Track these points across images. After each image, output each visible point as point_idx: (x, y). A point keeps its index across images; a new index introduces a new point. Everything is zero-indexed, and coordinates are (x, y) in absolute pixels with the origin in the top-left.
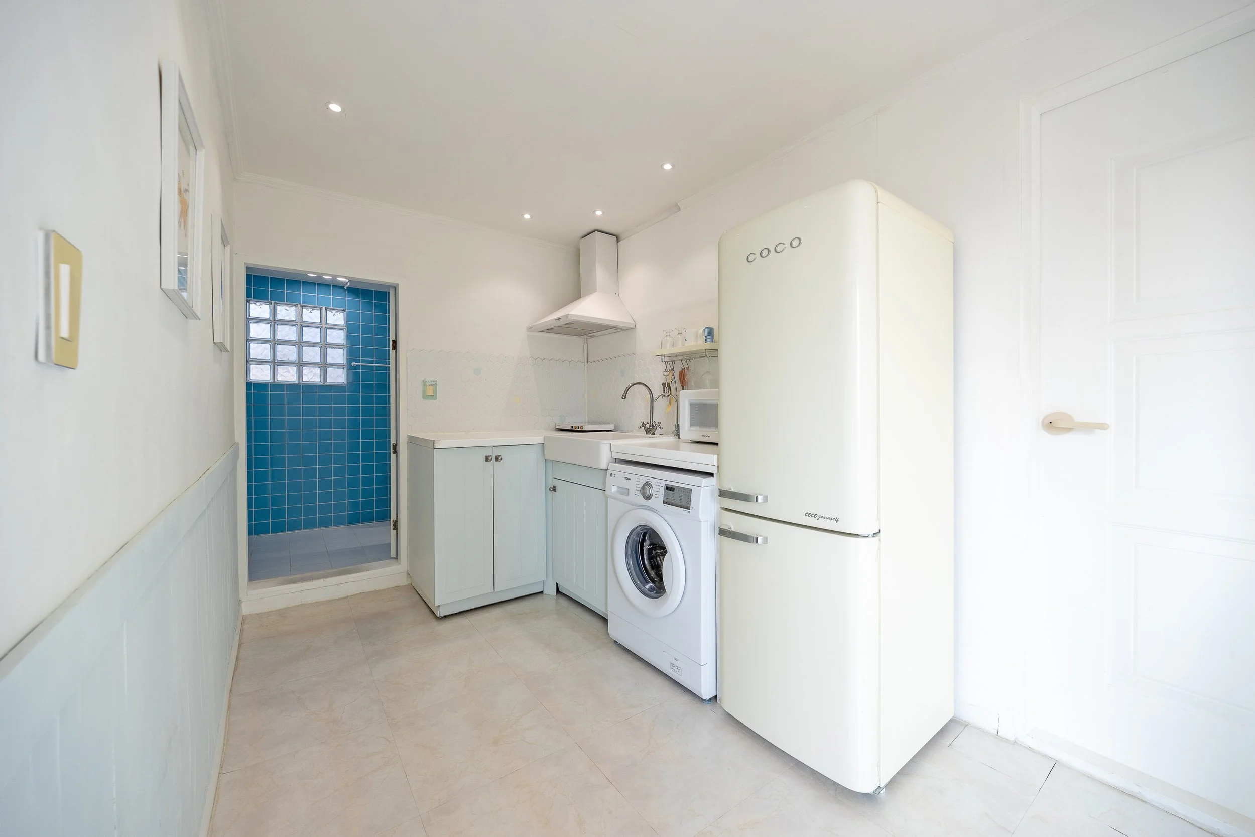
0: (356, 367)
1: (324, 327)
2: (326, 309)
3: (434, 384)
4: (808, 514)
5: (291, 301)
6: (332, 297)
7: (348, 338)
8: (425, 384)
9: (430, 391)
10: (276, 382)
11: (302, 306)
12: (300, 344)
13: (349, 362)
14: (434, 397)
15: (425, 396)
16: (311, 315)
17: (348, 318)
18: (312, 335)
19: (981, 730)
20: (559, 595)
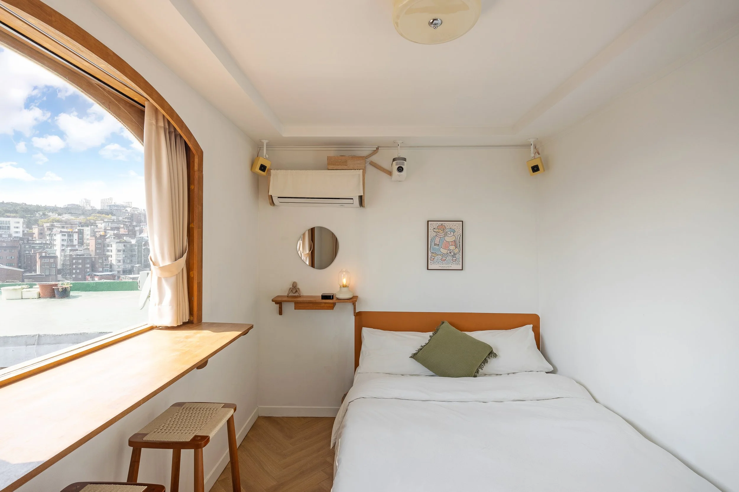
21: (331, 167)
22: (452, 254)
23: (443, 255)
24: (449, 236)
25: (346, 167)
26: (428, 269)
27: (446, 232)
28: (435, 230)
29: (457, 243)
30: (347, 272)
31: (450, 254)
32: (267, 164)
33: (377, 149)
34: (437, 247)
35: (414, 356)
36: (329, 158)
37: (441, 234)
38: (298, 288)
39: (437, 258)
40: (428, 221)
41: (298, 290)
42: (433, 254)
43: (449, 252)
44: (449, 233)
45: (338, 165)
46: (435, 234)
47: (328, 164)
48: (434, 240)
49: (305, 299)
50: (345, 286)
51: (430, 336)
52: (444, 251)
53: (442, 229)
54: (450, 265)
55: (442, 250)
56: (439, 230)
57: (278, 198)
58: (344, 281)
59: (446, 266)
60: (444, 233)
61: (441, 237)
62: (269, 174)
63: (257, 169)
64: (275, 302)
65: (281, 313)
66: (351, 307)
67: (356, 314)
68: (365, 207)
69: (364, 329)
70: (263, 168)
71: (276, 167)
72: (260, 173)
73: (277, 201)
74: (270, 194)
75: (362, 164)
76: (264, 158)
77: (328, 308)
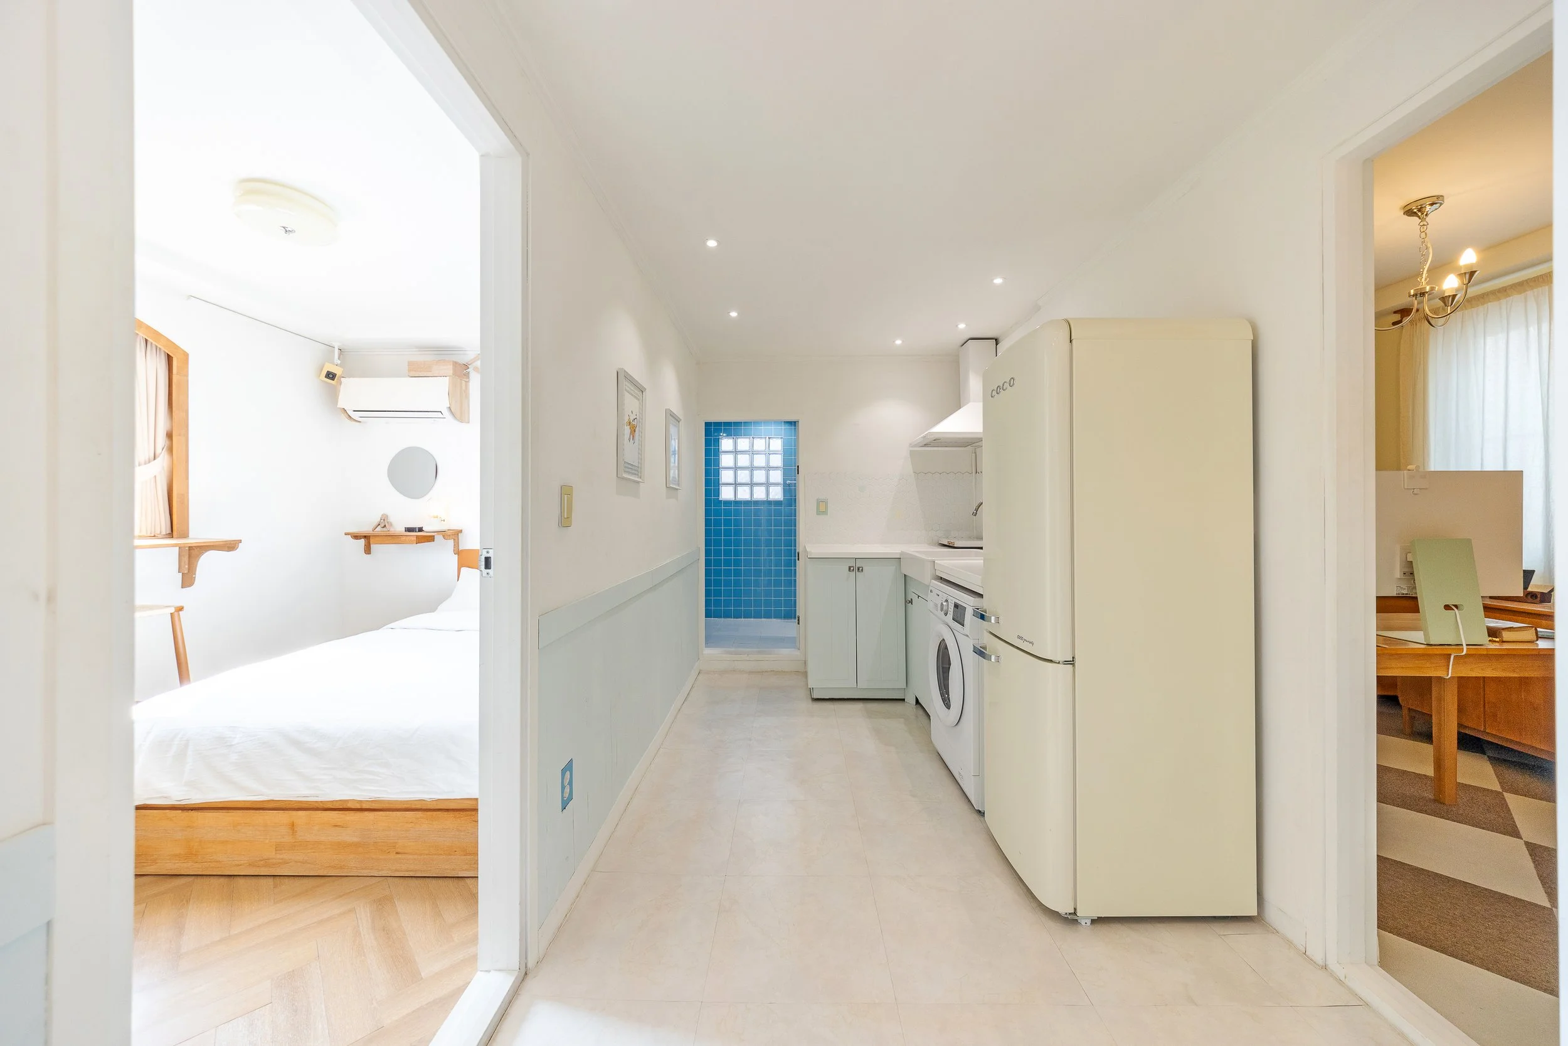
0: (789, 485)
1: (768, 453)
2: (769, 438)
3: (825, 502)
4: (1020, 637)
5: (746, 435)
6: (772, 428)
7: (784, 461)
8: (819, 502)
9: (822, 509)
10: (737, 499)
11: (753, 438)
12: (752, 469)
13: (784, 480)
14: (825, 513)
15: (819, 513)
16: (760, 444)
17: (784, 444)
18: (760, 461)
19: (1290, 943)
20: (918, 706)
21: (413, 374)
25: (429, 374)
32: (338, 371)
36: (409, 364)
41: (387, 525)
45: (420, 372)
47: (410, 371)
49: (392, 533)
50: (437, 518)
57: (355, 411)
58: (436, 512)
62: (339, 383)
63: (322, 378)
64: (356, 537)
65: (368, 550)
66: (451, 543)
67: (458, 552)
68: (469, 423)
69: (463, 570)
70: (331, 376)
71: (349, 374)
72: (326, 382)
73: (355, 415)
74: (341, 404)
75: (449, 369)
76: (334, 364)
77: (410, 542)
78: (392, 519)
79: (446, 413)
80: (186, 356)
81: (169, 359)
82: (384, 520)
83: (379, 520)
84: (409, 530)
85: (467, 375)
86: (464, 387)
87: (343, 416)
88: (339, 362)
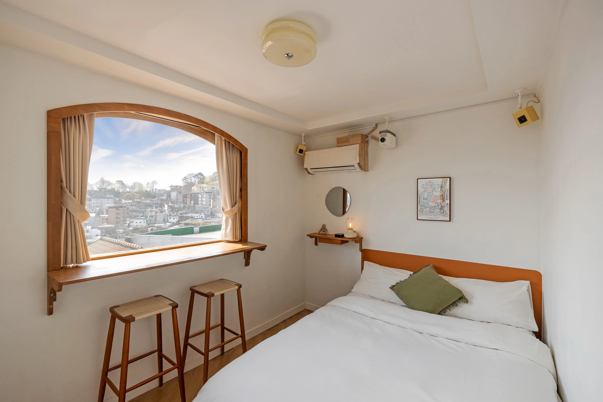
21: (339, 145)
22: (440, 207)
23: (431, 207)
24: (437, 191)
25: (348, 144)
26: (418, 219)
27: (434, 188)
28: (424, 186)
29: (444, 197)
30: (352, 219)
31: (438, 207)
32: (304, 148)
33: (376, 125)
34: (426, 201)
35: (392, 288)
36: (338, 139)
37: (429, 190)
38: (325, 229)
39: (425, 210)
40: (418, 179)
41: (325, 231)
42: (422, 207)
43: (436, 205)
44: (437, 188)
45: (343, 143)
46: (423, 190)
47: (338, 143)
48: (423, 195)
49: (328, 236)
50: (351, 229)
51: (410, 275)
52: (433, 205)
53: (430, 185)
54: (438, 217)
55: (430, 203)
56: (427, 186)
57: (311, 169)
58: (350, 225)
59: (433, 218)
60: (432, 189)
61: (429, 192)
62: (305, 155)
63: (298, 153)
64: (311, 237)
65: (316, 244)
66: (358, 245)
67: (362, 250)
68: (368, 171)
69: (365, 262)
70: (301, 151)
71: (308, 150)
72: (299, 155)
73: (311, 171)
74: (305, 167)
75: (359, 139)
76: (302, 145)
77: (338, 244)
78: (327, 227)
79: (357, 166)
80: (247, 149)
81: (241, 152)
82: (324, 228)
83: (321, 227)
84: (337, 236)
85: (367, 142)
86: (366, 150)
87: (306, 172)
88: (304, 143)
